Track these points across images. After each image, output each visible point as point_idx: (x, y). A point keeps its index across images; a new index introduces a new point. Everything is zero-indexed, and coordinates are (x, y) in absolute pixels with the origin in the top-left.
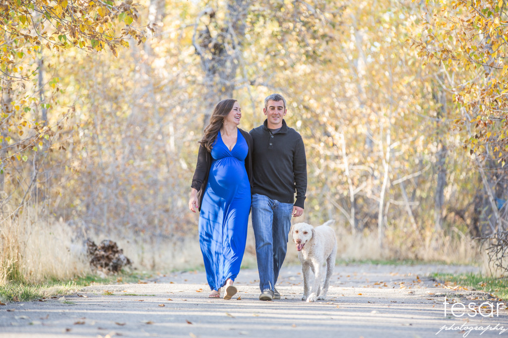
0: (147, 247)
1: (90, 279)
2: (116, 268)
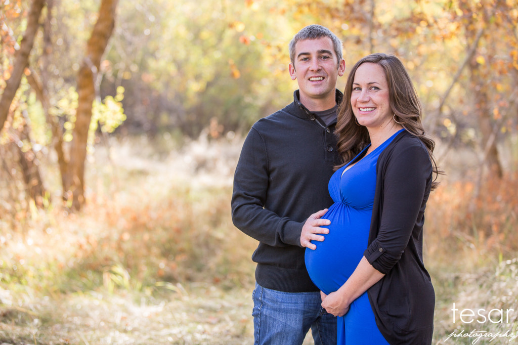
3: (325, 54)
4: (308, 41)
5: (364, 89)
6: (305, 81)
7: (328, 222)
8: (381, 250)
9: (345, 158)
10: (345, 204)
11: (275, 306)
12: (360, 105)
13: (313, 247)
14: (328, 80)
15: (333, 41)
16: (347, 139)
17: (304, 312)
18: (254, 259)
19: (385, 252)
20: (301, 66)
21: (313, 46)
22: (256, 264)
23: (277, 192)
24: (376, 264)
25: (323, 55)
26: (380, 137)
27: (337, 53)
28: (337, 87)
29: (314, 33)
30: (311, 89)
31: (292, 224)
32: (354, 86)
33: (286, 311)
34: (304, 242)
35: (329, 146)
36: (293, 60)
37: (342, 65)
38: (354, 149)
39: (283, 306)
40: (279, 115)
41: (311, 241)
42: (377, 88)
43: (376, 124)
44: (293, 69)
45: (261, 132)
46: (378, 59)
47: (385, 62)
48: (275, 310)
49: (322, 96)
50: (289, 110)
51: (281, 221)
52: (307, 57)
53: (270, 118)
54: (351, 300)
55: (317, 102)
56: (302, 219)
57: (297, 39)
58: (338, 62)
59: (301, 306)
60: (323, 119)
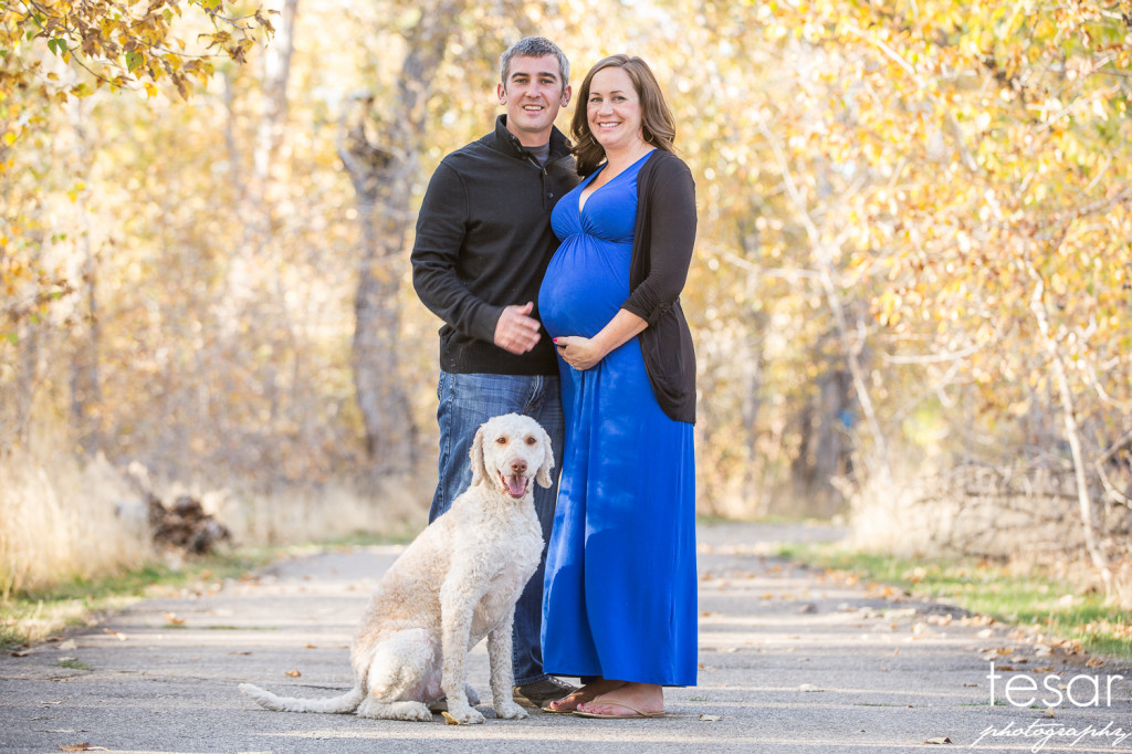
0: (260, 502)
1: (151, 575)
2: (202, 547)
3: (548, 78)
12: (599, 120)
36: (504, 78)
37: (567, 92)
52: (523, 79)
58: (563, 89)
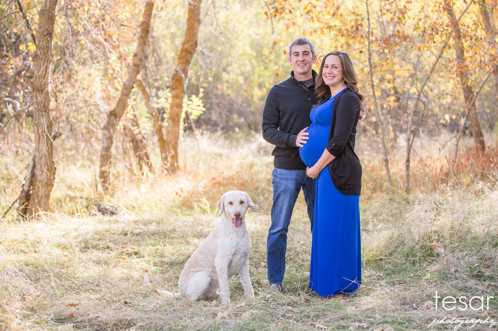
4: (298, 46)
5: (330, 67)
6: (296, 66)
7: (308, 134)
8: (333, 145)
9: (319, 101)
10: (317, 123)
11: (282, 177)
13: (302, 146)
14: (308, 65)
15: (311, 46)
16: (320, 92)
17: (296, 180)
18: (273, 154)
19: (335, 146)
20: (294, 59)
21: (300, 49)
22: (274, 157)
23: (283, 121)
24: (332, 151)
25: (305, 53)
26: (335, 92)
27: (312, 52)
28: (313, 68)
29: (301, 42)
30: (299, 70)
31: (292, 136)
32: (325, 65)
33: (287, 179)
34: (298, 144)
35: (308, 97)
38: (323, 98)
39: (286, 177)
40: (284, 83)
41: (301, 144)
42: (336, 67)
43: (334, 85)
44: (290, 60)
45: (275, 91)
46: (338, 54)
47: (341, 55)
48: (282, 179)
49: (305, 73)
50: (289, 80)
51: (287, 135)
53: (280, 84)
54: (321, 170)
55: (302, 76)
56: (296, 133)
57: (292, 45)
59: (294, 177)
60: (306, 84)
